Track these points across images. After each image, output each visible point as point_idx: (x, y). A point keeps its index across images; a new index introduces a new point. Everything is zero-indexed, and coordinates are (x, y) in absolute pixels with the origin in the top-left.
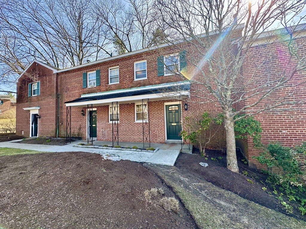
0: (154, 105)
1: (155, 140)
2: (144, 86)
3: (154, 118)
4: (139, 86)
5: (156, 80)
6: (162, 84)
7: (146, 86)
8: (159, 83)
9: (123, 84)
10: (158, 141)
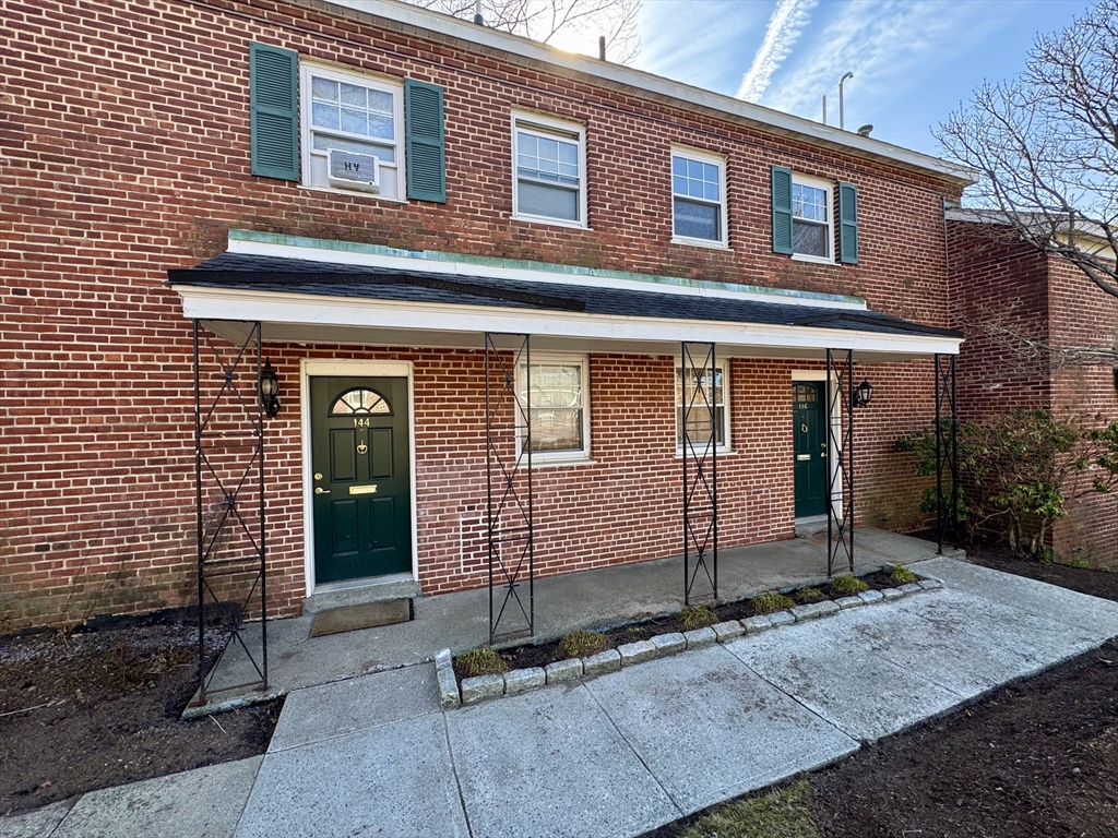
0: (759, 377)
1: (761, 529)
2: (719, 280)
3: (759, 435)
4: (699, 277)
5: (766, 269)
6: (786, 292)
7: (728, 285)
8: (776, 286)
9: (611, 240)
10: (773, 532)
